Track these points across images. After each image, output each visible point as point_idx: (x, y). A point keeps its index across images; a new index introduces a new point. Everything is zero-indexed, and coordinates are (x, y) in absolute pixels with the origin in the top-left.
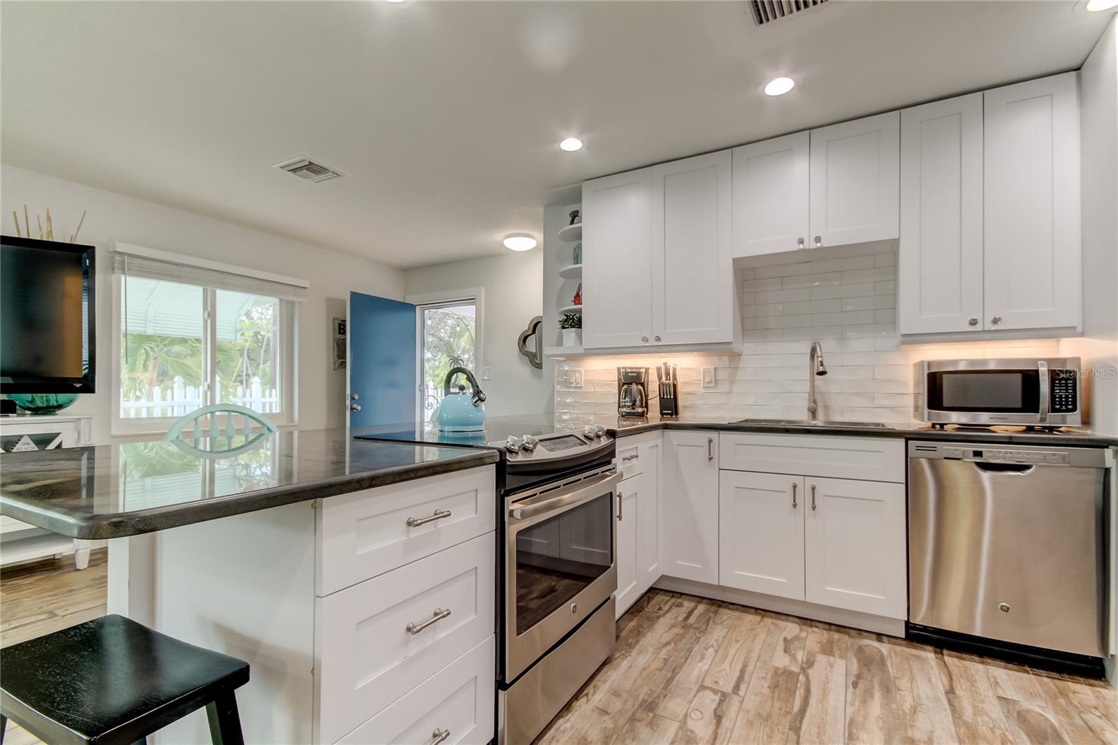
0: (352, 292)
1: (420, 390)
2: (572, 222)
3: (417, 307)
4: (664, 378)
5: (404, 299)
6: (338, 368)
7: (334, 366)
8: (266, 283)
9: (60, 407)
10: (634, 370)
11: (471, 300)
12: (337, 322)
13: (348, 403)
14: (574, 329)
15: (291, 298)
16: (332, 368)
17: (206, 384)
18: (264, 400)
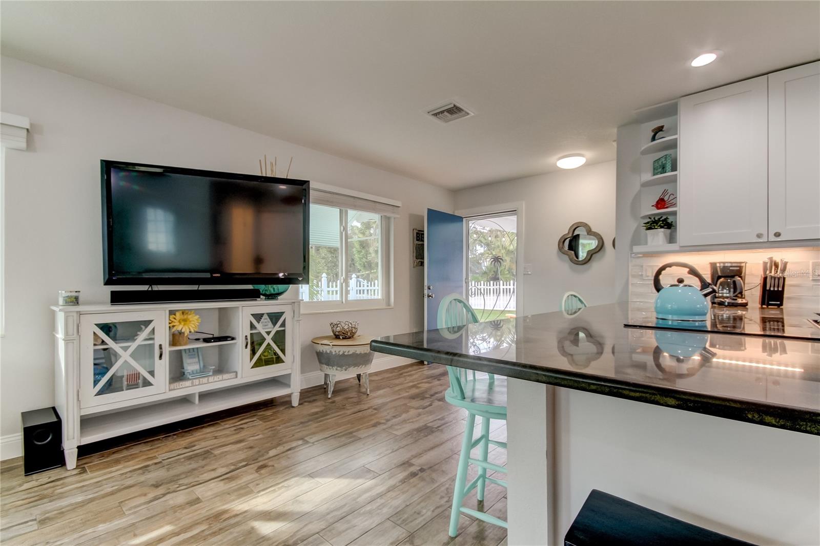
0: (428, 209)
1: (466, 282)
2: (653, 139)
3: (464, 219)
4: (768, 272)
5: (454, 212)
6: (416, 266)
7: (414, 265)
8: (377, 204)
9: (280, 294)
10: (734, 265)
11: (513, 212)
12: (415, 232)
13: (426, 292)
14: (662, 230)
15: (388, 215)
16: (412, 266)
17: (342, 278)
18: (328, 289)
